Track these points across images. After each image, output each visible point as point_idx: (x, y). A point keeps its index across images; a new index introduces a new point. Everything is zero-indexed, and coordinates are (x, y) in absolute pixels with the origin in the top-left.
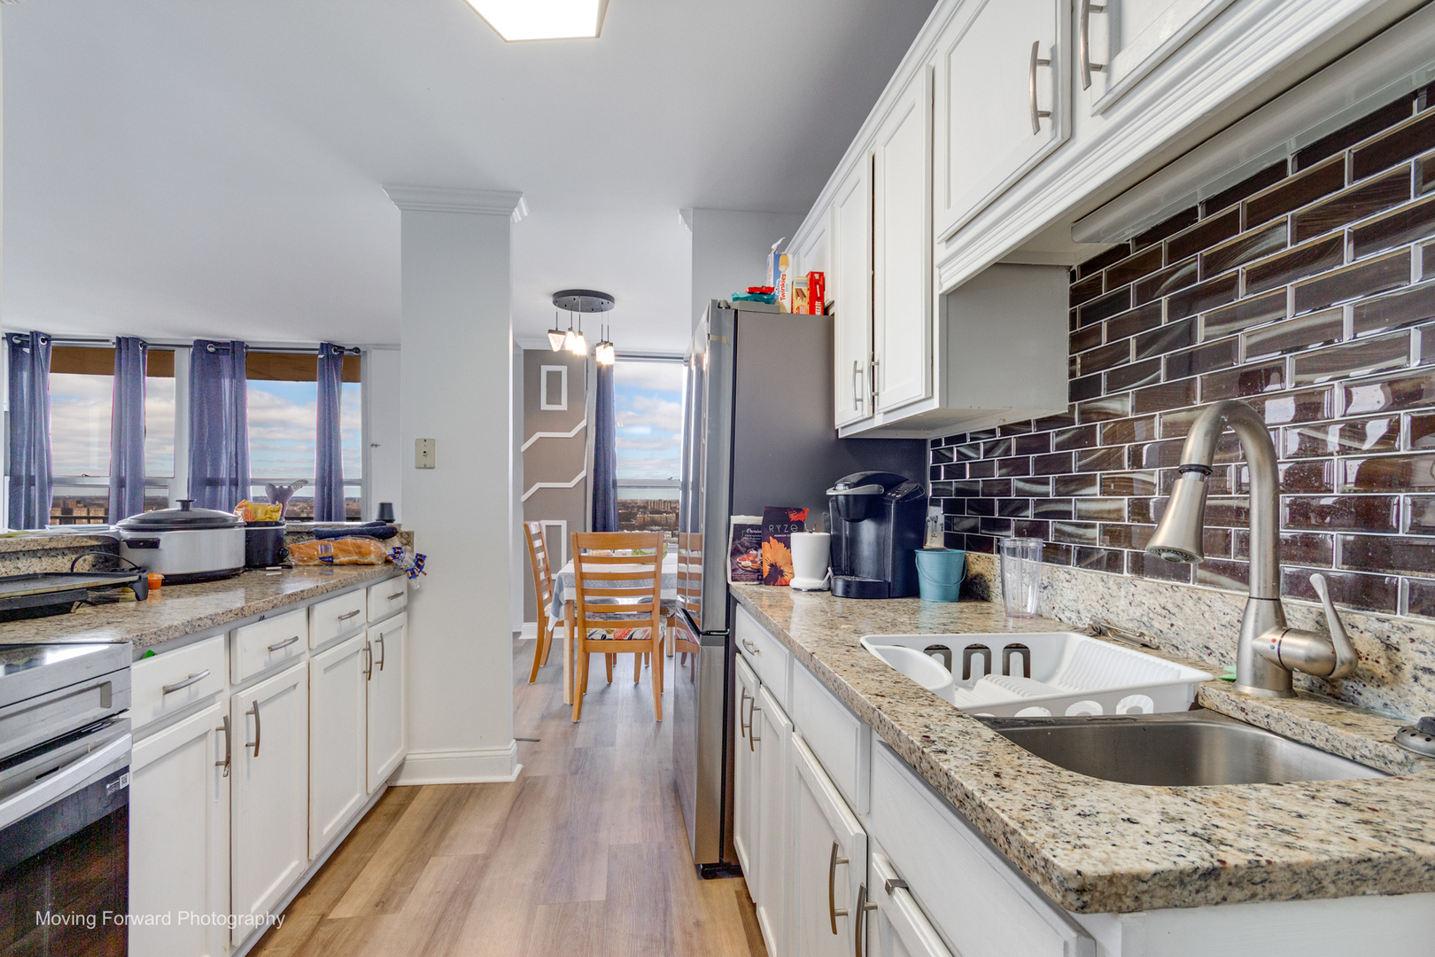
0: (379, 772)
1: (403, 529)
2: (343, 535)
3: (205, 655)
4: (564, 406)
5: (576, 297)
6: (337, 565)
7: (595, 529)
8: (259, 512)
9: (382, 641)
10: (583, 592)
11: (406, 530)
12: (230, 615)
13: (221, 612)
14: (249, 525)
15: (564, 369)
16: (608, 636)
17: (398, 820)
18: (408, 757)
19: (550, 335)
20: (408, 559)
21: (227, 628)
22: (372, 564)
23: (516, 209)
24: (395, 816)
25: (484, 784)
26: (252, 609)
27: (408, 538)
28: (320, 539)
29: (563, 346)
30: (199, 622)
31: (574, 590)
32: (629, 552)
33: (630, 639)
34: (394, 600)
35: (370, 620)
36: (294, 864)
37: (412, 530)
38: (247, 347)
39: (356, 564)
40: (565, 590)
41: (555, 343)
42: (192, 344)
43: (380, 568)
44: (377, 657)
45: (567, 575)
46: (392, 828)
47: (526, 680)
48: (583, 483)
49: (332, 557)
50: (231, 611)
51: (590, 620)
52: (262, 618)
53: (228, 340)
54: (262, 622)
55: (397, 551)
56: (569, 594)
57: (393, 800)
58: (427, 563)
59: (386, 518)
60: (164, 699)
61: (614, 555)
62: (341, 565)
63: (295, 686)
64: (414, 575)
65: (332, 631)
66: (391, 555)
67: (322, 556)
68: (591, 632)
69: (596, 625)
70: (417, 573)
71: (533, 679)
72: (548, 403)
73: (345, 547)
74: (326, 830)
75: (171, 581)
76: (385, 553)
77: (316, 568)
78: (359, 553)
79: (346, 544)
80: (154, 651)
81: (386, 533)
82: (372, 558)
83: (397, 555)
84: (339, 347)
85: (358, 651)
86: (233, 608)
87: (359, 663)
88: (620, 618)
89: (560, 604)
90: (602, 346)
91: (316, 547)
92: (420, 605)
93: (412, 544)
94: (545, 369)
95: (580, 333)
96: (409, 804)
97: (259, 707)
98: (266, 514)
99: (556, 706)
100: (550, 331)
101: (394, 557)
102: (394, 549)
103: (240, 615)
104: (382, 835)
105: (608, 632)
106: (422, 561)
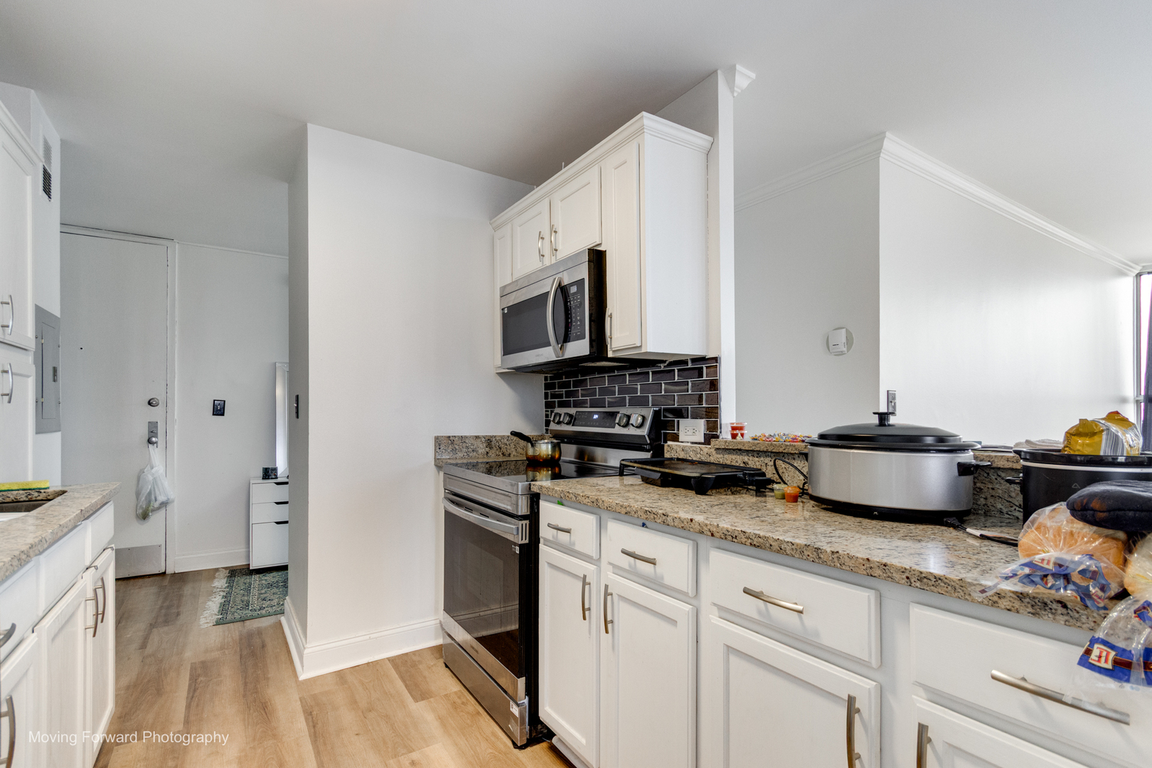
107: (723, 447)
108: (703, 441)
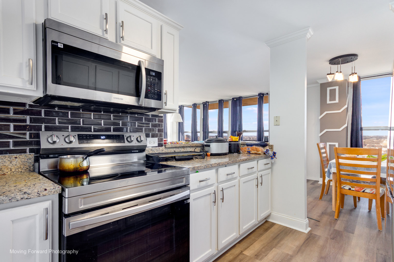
0: (261, 215)
1: (270, 144)
2: (253, 145)
3: (210, 174)
4: (337, 101)
5: (339, 59)
6: (251, 154)
7: (351, 146)
8: (234, 139)
9: (262, 177)
10: (339, 170)
11: (271, 144)
12: (216, 165)
13: (213, 164)
14: (230, 142)
15: (337, 88)
16: (352, 189)
17: (267, 232)
18: (272, 213)
19: (328, 76)
20: (271, 153)
21: (216, 168)
22: (260, 154)
23: (308, 33)
24: (266, 230)
25: (296, 230)
26: (222, 164)
27: (272, 147)
28: (247, 146)
29: (333, 79)
30: (208, 166)
31: (335, 169)
32: (366, 156)
33: (364, 192)
34: (266, 165)
35: (259, 170)
36: (235, 234)
37: (273, 144)
38: (242, 98)
39: (256, 154)
40: (332, 168)
41: (330, 78)
42: (232, 99)
43: (263, 155)
44: (260, 181)
45: (333, 163)
46: (265, 234)
47: (318, 198)
48: (345, 130)
49: (250, 151)
50: (216, 164)
51: (344, 181)
52: (226, 166)
53: (238, 97)
54: (225, 167)
55: (267, 150)
56: (334, 170)
57: (267, 225)
58: (277, 155)
59: (266, 141)
60: (200, 183)
61: (358, 157)
62: (252, 154)
63: (235, 185)
64: (272, 158)
65: (246, 172)
66: (265, 152)
67: (248, 151)
68: (344, 186)
69: (346, 183)
70: (273, 158)
71: (321, 198)
72: (330, 101)
73: (253, 149)
74: (244, 227)
75: (212, 155)
76: (264, 151)
77: (246, 154)
78: (257, 151)
79: (253, 148)
80: (198, 171)
81: (264, 145)
82: (260, 152)
83: (267, 152)
84: (263, 94)
85: (254, 179)
86: (217, 163)
87: (255, 182)
88: (359, 183)
89: (330, 173)
90: (352, 75)
91: (246, 148)
92: (275, 167)
93: (273, 149)
94: (328, 89)
95: (341, 72)
96: (271, 228)
97: (224, 190)
98: (235, 139)
99: (329, 210)
100: (328, 74)
101: (266, 152)
102: (266, 150)
103: (218, 165)
104: (261, 235)
105: (352, 187)
106: (275, 154)
107: (171, 147)
108: (157, 146)
